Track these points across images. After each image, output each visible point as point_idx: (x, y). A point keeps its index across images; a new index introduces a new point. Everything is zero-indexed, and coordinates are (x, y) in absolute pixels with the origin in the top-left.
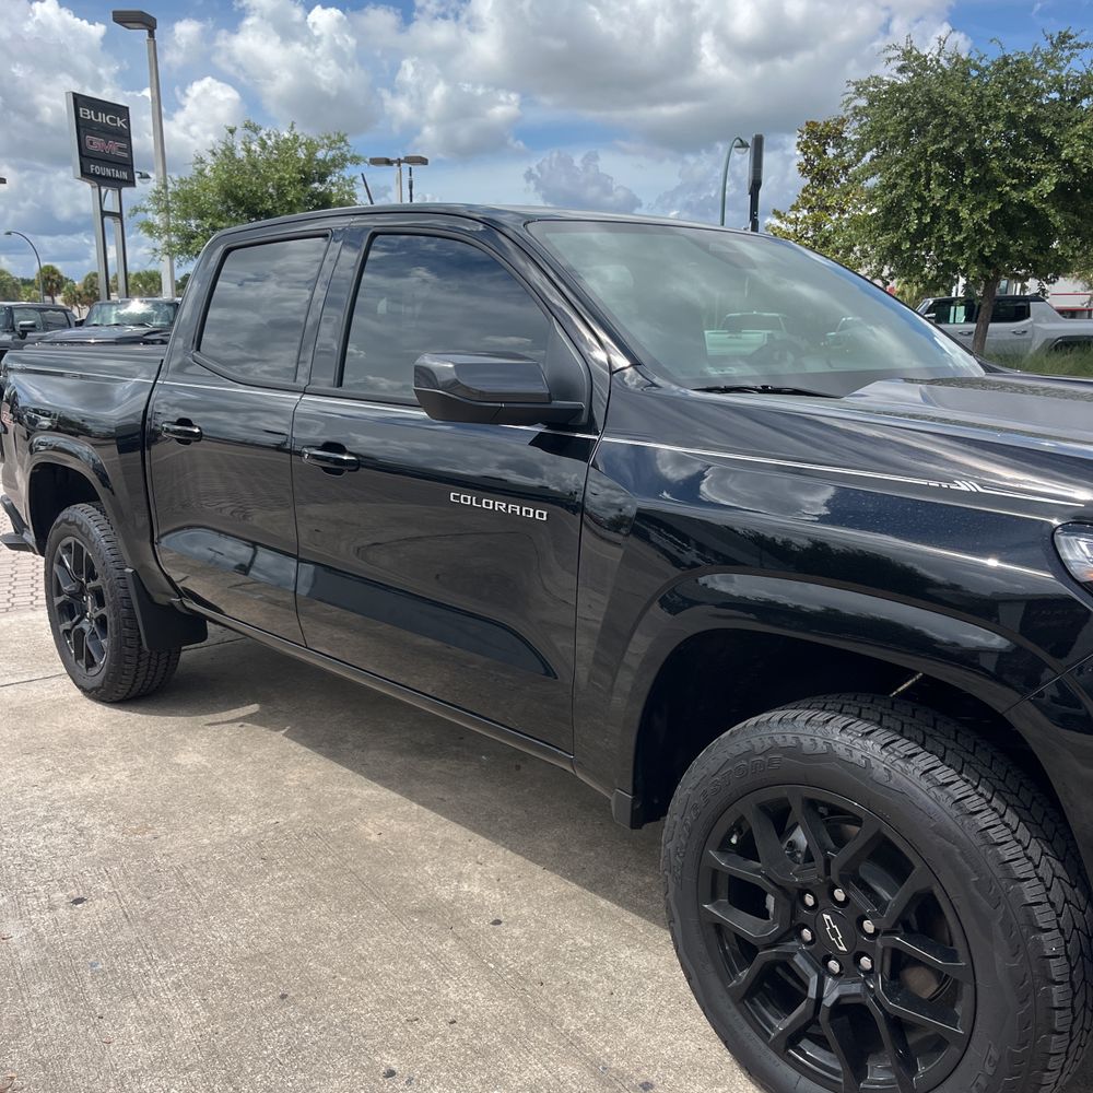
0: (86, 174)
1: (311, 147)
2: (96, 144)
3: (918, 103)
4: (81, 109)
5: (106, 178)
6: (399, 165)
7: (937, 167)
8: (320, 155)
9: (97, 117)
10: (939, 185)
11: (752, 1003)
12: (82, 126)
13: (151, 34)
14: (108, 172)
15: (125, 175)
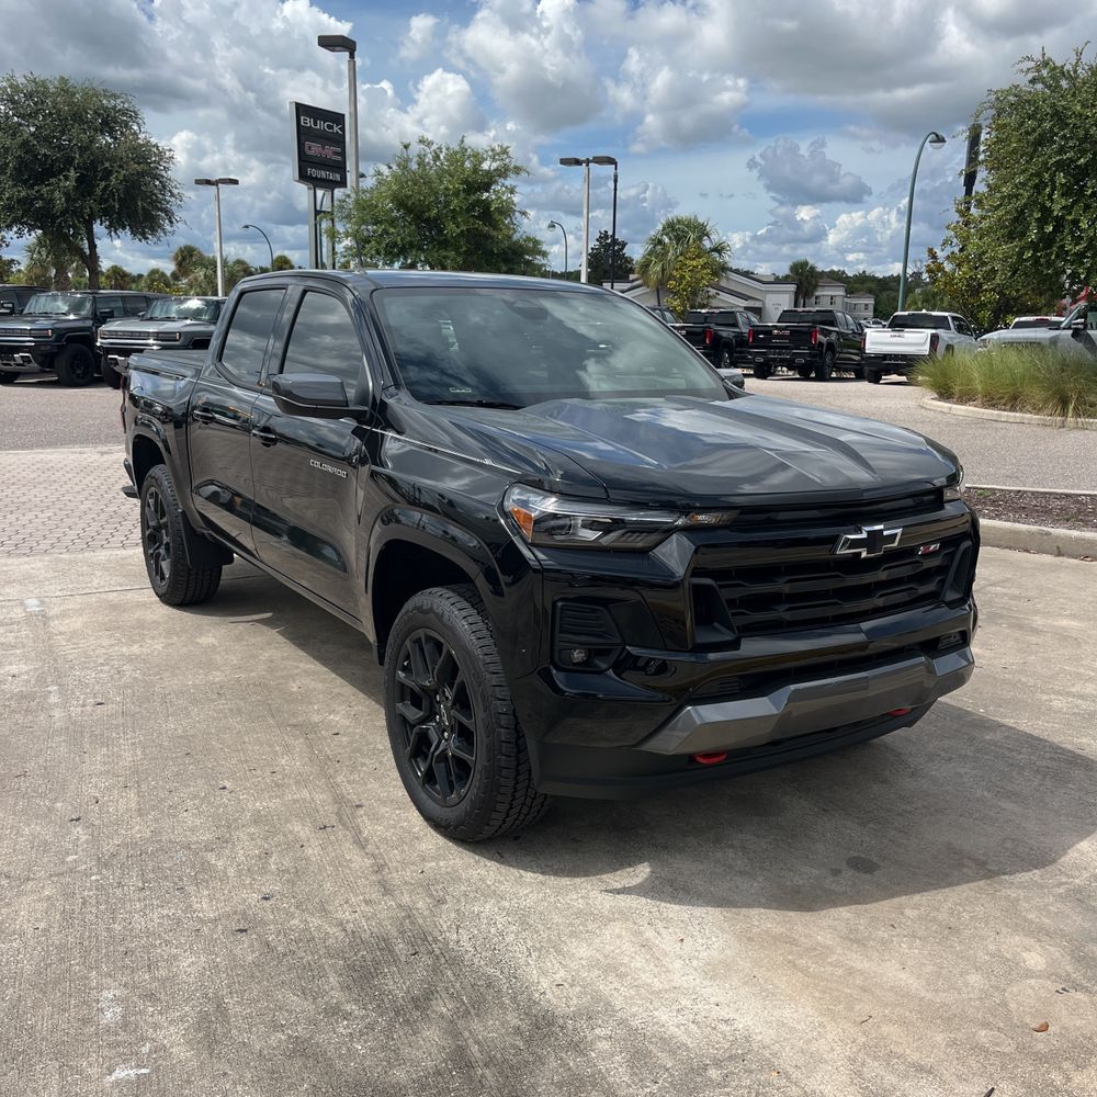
0: (303, 177)
1: (478, 158)
2: (314, 149)
3: (1046, 115)
4: (302, 118)
5: (321, 180)
6: (587, 165)
7: (1061, 178)
8: (485, 166)
9: (315, 124)
10: (1063, 195)
11: (416, 761)
12: (303, 134)
13: (352, 56)
14: (323, 174)
15: (338, 177)
